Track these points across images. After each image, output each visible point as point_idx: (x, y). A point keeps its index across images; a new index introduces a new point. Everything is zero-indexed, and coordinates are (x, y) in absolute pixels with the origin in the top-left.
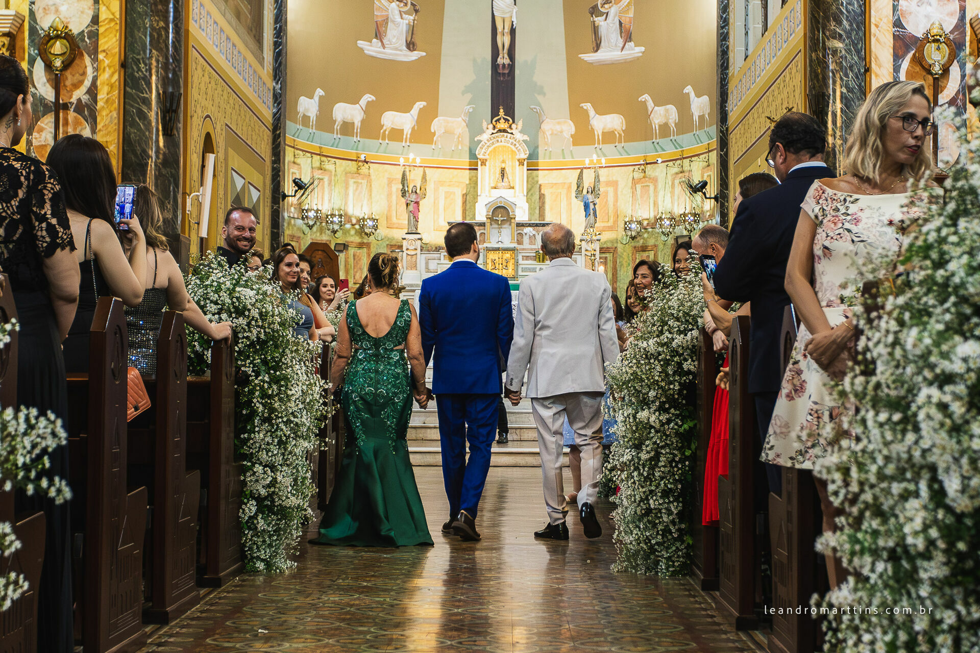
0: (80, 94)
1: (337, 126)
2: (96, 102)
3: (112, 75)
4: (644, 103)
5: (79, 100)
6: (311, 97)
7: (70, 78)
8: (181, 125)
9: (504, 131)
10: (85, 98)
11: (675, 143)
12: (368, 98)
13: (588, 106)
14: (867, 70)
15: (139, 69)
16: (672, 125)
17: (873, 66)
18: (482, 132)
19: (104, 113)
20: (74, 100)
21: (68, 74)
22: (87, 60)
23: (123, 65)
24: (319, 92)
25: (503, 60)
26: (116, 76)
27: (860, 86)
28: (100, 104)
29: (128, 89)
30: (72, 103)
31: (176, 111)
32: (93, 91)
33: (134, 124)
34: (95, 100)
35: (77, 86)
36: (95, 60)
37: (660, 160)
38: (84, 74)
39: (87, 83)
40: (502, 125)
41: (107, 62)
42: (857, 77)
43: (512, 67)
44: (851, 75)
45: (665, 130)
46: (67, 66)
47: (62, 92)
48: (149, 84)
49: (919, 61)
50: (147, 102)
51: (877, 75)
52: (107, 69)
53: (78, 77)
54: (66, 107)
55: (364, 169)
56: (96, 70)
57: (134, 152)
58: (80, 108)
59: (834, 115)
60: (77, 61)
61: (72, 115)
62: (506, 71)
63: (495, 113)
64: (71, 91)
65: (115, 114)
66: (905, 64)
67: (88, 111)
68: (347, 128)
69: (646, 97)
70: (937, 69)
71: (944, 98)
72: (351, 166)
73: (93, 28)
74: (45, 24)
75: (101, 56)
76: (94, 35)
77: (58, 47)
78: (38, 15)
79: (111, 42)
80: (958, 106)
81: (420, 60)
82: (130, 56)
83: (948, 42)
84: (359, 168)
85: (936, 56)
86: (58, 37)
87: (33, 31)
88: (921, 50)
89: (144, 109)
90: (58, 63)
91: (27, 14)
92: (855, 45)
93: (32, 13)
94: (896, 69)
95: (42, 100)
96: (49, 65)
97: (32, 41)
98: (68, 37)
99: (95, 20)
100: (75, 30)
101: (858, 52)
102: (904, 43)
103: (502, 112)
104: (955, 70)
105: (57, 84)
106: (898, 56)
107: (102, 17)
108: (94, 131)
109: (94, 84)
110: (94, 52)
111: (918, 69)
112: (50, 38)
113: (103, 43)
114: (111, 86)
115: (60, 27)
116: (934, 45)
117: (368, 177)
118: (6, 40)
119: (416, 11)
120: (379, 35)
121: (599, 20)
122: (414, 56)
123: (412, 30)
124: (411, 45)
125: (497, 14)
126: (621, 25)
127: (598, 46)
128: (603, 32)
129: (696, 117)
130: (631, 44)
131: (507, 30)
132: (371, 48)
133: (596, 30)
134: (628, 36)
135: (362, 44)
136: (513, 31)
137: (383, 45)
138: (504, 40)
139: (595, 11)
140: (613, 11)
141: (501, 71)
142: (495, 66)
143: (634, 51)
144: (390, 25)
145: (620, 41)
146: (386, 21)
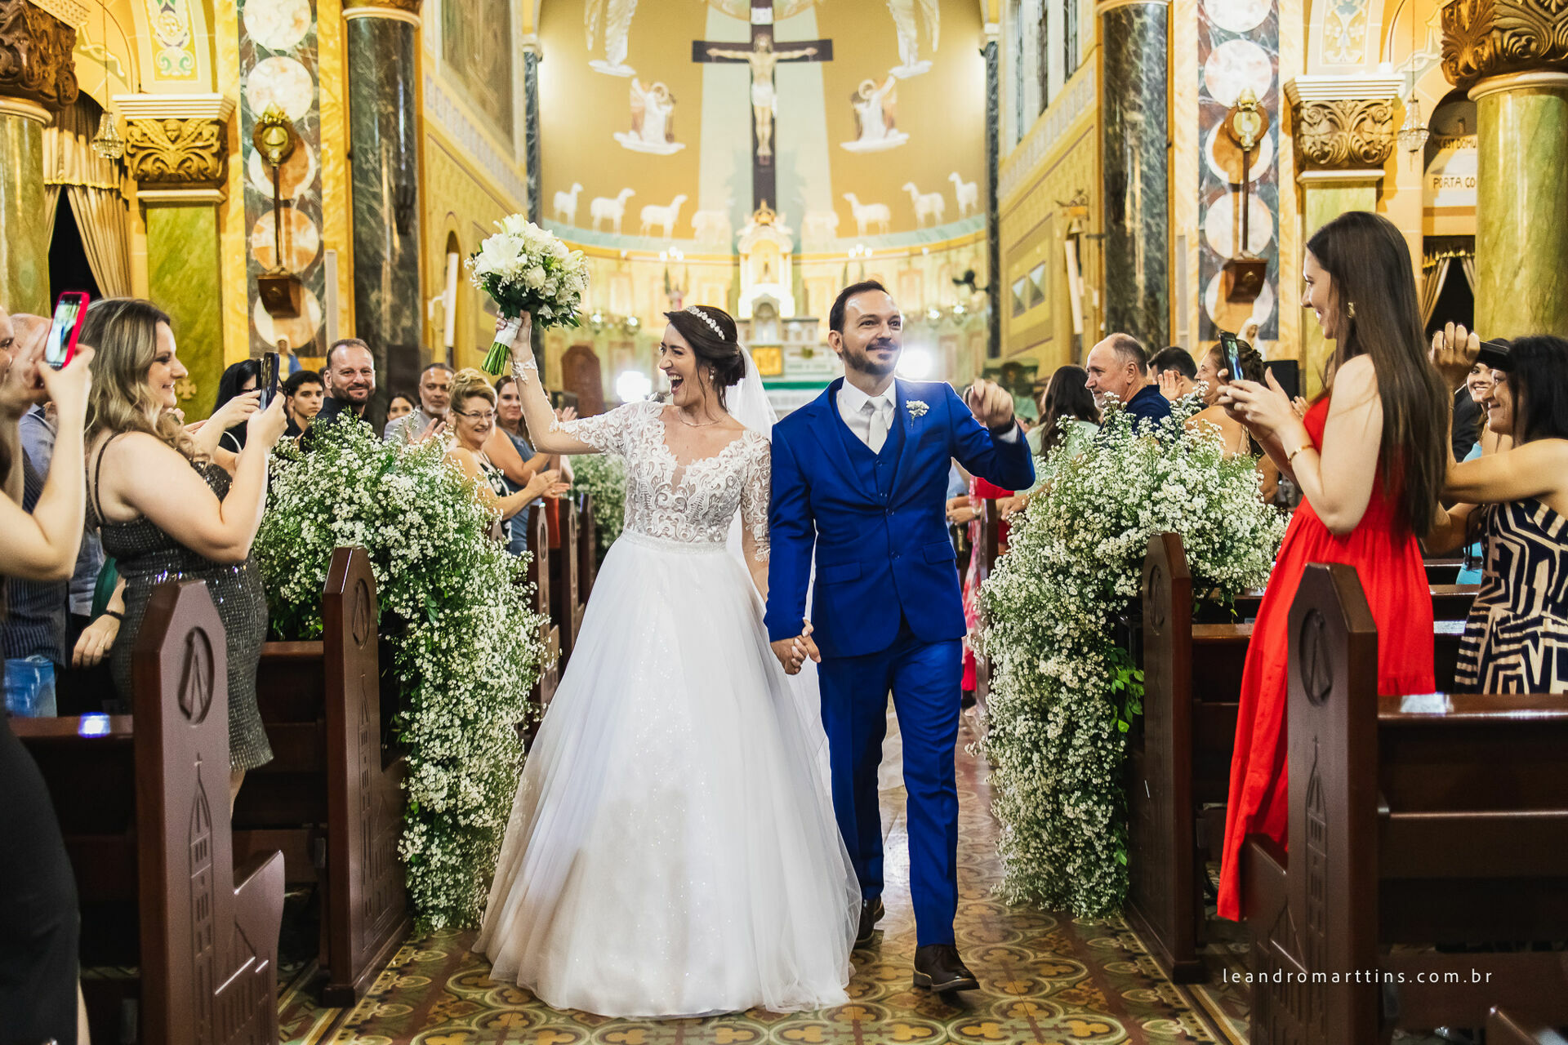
0: (302, 189)
1: (596, 223)
2: (320, 197)
3: (338, 166)
4: (908, 194)
5: (302, 197)
6: (567, 191)
7: (290, 170)
8: (417, 223)
9: (766, 224)
10: (309, 194)
11: (942, 234)
12: (627, 193)
13: (851, 197)
14: (1169, 145)
15: (367, 161)
16: (938, 216)
17: (1177, 141)
18: (742, 225)
19: (331, 210)
20: (296, 196)
21: (288, 166)
22: (308, 150)
23: (350, 156)
24: (577, 188)
25: (764, 151)
26: (342, 169)
27: (1162, 163)
28: (325, 200)
29: (357, 183)
30: (294, 200)
31: (411, 207)
32: (316, 186)
33: (364, 222)
34: (319, 195)
35: (299, 179)
36: (318, 150)
37: (925, 251)
38: (306, 166)
39: (310, 177)
40: (764, 218)
41: (331, 152)
42: (1159, 153)
43: (772, 159)
44: (1152, 150)
45: (930, 220)
46: (285, 157)
47: (282, 187)
48: (379, 178)
49: (1228, 133)
50: (377, 197)
51: (1180, 150)
52: (332, 161)
53: (298, 171)
54: (287, 204)
55: (626, 267)
56: (320, 161)
57: (366, 253)
58: (303, 205)
59: (1133, 195)
60: (297, 153)
61: (294, 212)
62: (767, 163)
63: (757, 206)
64: (292, 187)
65: (343, 212)
66: (1213, 136)
67: (313, 208)
68: (607, 225)
69: (910, 187)
70: (1248, 142)
71: (1255, 174)
72: (613, 264)
73: (314, 114)
74: (259, 111)
75: (324, 146)
76: (315, 122)
77: (275, 136)
78: (251, 101)
79: (335, 130)
80: (1269, 182)
81: (680, 152)
82: (357, 145)
83: (1260, 111)
84: (620, 266)
85: (1247, 127)
86: (273, 125)
87: (246, 118)
88: (1230, 120)
89: (375, 205)
90: (275, 154)
91: (238, 100)
92: (1157, 117)
93: (243, 97)
94: (1202, 143)
95: (260, 197)
96: (265, 158)
97: (246, 130)
98: (285, 124)
99: (316, 105)
100: (293, 117)
101: (1160, 124)
102: (1210, 113)
103: (764, 204)
104: (1267, 142)
105: (276, 178)
106: (1203, 129)
107: (323, 101)
108: (320, 230)
109: (317, 178)
110: (316, 141)
111: (1226, 142)
112: (265, 126)
113: (326, 131)
114: (337, 180)
115: (276, 113)
116: (1245, 115)
117: (629, 275)
118: (215, 129)
119: (674, 102)
120: (636, 126)
121: (860, 107)
122: (673, 148)
123: (670, 122)
124: (670, 137)
125: (756, 104)
126: (883, 111)
127: (859, 135)
128: (864, 120)
129: (962, 206)
130: (894, 131)
131: (767, 119)
132: (629, 141)
133: (857, 117)
134: (891, 123)
135: (619, 136)
136: (773, 121)
137: (641, 138)
138: (764, 131)
139: (856, 98)
140: (875, 97)
141: (762, 162)
142: (756, 158)
143: (898, 138)
144: (647, 117)
145: (883, 128)
146: (643, 112)
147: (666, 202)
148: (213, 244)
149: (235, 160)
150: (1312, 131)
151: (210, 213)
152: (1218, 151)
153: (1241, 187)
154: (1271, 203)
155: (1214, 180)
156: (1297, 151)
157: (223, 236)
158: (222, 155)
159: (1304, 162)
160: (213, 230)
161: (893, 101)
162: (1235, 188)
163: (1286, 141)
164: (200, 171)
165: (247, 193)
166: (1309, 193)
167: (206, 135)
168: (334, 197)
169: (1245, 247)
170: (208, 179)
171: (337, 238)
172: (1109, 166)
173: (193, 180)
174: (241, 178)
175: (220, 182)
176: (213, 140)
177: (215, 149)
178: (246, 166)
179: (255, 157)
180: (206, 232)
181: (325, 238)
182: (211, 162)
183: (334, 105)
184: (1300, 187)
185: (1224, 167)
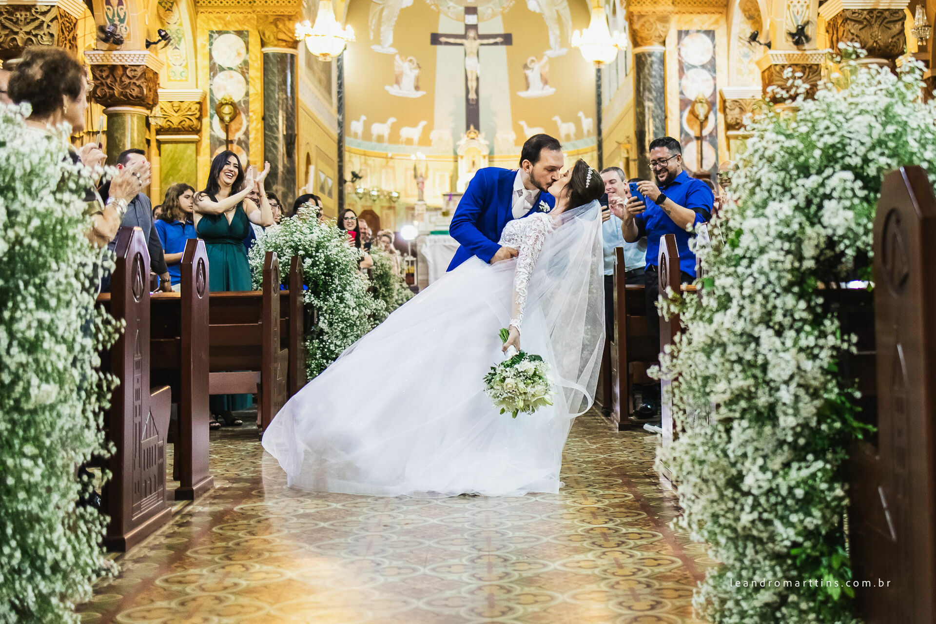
0: (239, 135)
1: (374, 137)
3: (257, 124)
5: (239, 139)
6: (358, 120)
7: (233, 125)
8: (296, 151)
9: (473, 139)
10: (243, 137)
11: (574, 146)
12: (392, 120)
13: (523, 123)
14: (666, 117)
15: (272, 121)
16: (572, 135)
17: (669, 116)
18: (460, 139)
19: (253, 145)
20: (236, 138)
22: (243, 116)
23: (264, 119)
24: (363, 118)
25: (472, 96)
26: (259, 125)
27: (662, 126)
28: (251, 140)
29: (266, 132)
30: (235, 140)
31: (294, 144)
32: (247, 134)
33: (270, 151)
34: (248, 138)
35: (238, 130)
36: (248, 116)
38: (241, 124)
39: (244, 129)
40: (473, 135)
41: (254, 117)
42: (661, 121)
43: (477, 101)
44: (657, 120)
45: (568, 138)
46: (232, 120)
47: (230, 134)
48: (278, 129)
49: (692, 112)
50: (277, 139)
51: (671, 120)
52: (254, 121)
53: (238, 126)
54: (232, 142)
55: (391, 163)
56: (248, 121)
58: (239, 143)
60: (238, 117)
61: (235, 146)
62: (474, 103)
63: (468, 128)
64: (234, 134)
65: (259, 146)
66: (686, 114)
67: (244, 144)
68: (380, 139)
69: (557, 118)
70: (702, 117)
71: (705, 132)
72: (383, 161)
73: (246, 99)
74: (219, 96)
75: (251, 114)
76: (247, 102)
77: (227, 110)
78: (214, 92)
79: (256, 107)
80: (713, 137)
81: (423, 96)
82: (267, 113)
83: (707, 102)
84: (387, 162)
85: (701, 111)
86: (227, 104)
87: (212, 100)
88: (693, 107)
89: (276, 143)
90: (227, 118)
91: (208, 91)
92: (659, 104)
93: (211, 90)
94: (681, 117)
95: (218, 139)
96: (222, 120)
97: (212, 106)
98: (232, 104)
99: (247, 94)
100: (236, 100)
101: (661, 108)
102: (685, 103)
103: (472, 127)
104: (711, 116)
105: (227, 129)
106: (682, 110)
107: (251, 92)
108: (248, 155)
109: (247, 129)
110: (247, 112)
111: (692, 116)
112: (222, 104)
113: (252, 107)
114: (257, 131)
115: (228, 98)
116: (700, 105)
117: (393, 168)
118: (198, 106)
119: (420, 67)
120: (397, 82)
121: (528, 72)
122: (419, 94)
123: (417, 79)
124: (417, 88)
125: (468, 69)
126: (541, 75)
127: (528, 87)
128: (531, 79)
129: (585, 131)
130: (547, 87)
131: (474, 78)
132: (393, 90)
133: (526, 78)
134: (545, 82)
135: (387, 88)
136: (478, 79)
137: (400, 88)
138: (472, 84)
139: (526, 67)
140: (536, 67)
141: (471, 102)
142: (467, 100)
143: (549, 90)
144: (404, 76)
145: (541, 85)
146: (401, 74)
147: (414, 125)
148: (194, 162)
149: (206, 121)
150: (732, 112)
151: (193, 146)
152: (689, 121)
153: (699, 138)
154: (714, 145)
155: (687, 134)
156: (726, 122)
157: (199, 158)
158: (200, 119)
159: (729, 127)
160: (194, 155)
161: (547, 69)
162: (697, 138)
163: (720, 116)
164: (190, 127)
165: (212, 136)
166: (732, 141)
167: (193, 108)
168: (255, 139)
169: (702, 166)
170: (193, 130)
171: (257, 159)
172: (638, 127)
173: (186, 131)
174: (209, 129)
175: (197, 131)
176: (197, 112)
177: (197, 116)
178: (211, 123)
179: (216, 118)
180: (191, 156)
181: (251, 159)
182: (195, 122)
183: (256, 94)
184: (728, 138)
185: (692, 127)
